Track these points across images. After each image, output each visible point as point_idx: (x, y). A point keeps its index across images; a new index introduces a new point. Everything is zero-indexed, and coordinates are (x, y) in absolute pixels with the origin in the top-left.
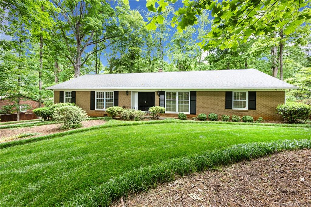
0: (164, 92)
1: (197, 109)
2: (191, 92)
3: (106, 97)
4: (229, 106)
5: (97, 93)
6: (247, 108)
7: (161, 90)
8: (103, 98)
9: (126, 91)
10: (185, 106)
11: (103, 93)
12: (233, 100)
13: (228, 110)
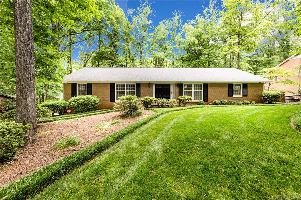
0: (183, 84)
2: (204, 84)
3: (127, 89)
5: (117, 85)
6: (241, 96)
8: (124, 90)
9: (149, 83)
10: (198, 95)
11: (124, 85)
12: (233, 90)
13: (230, 97)
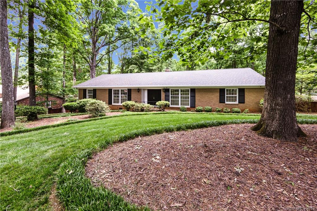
0: (169, 89)
1: (196, 103)
2: (191, 89)
3: (121, 94)
4: (222, 101)
5: (114, 90)
6: (237, 102)
7: (167, 87)
8: (119, 94)
9: (137, 88)
10: (186, 101)
11: (119, 90)
12: (226, 96)
13: (222, 104)
